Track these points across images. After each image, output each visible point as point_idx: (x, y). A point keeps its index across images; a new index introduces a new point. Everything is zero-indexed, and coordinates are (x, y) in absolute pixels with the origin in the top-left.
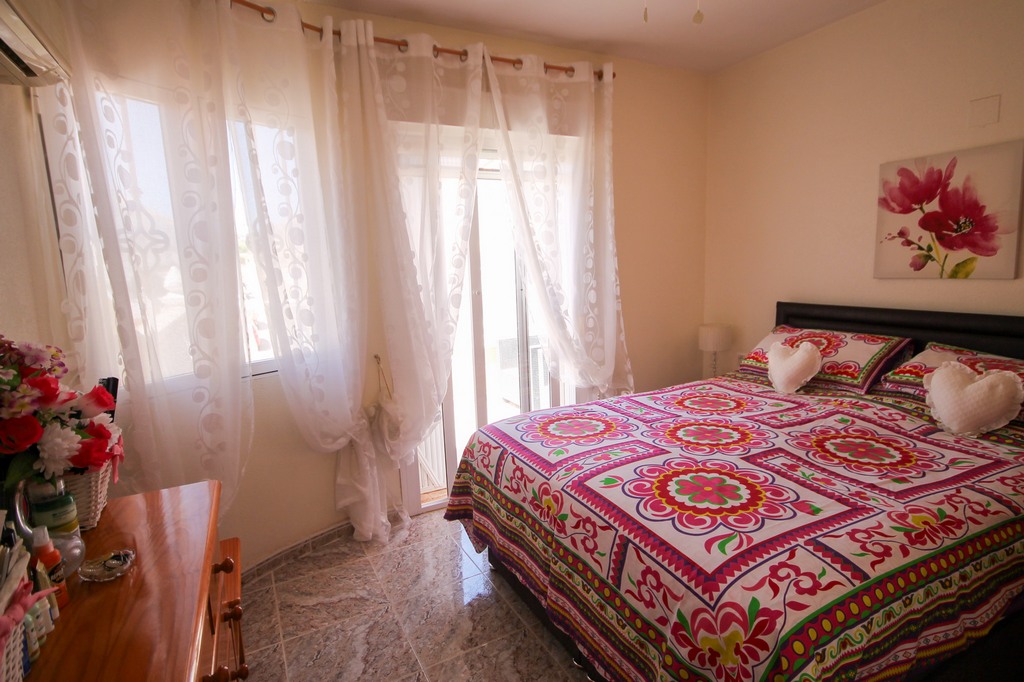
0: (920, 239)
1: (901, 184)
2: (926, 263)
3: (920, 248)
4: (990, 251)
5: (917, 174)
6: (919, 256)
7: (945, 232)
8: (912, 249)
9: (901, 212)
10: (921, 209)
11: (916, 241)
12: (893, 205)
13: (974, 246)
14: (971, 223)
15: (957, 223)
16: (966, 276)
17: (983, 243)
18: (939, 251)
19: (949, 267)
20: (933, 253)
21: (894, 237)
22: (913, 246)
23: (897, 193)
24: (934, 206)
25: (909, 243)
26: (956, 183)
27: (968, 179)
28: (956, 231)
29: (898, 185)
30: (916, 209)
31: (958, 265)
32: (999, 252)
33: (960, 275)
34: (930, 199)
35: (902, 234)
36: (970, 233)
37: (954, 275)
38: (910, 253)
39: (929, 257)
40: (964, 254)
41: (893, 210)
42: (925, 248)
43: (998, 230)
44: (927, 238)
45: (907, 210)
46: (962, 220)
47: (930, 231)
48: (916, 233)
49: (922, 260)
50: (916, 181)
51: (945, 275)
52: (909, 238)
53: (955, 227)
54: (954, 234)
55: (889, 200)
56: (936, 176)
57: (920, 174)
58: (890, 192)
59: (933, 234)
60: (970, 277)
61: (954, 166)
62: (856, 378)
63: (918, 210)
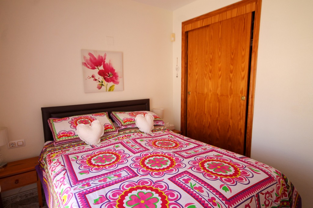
0: (99, 78)
1: (90, 58)
2: (102, 86)
3: (99, 82)
4: (117, 83)
5: (95, 56)
6: (99, 84)
7: (106, 77)
8: (97, 82)
9: (91, 69)
10: (98, 68)
11: (98, 79)
12: (89, 66)
13: (113, 81)
14: (112, 74)
15: (109, 74)
16: (113, 90)
17: (115, 80)
18: (105, 83)
19: (108, 88)
20: (103, 83)
21: (90, 78)
22: (97, 81)
23: (89, 62)
24: (101, 68)
25: (96, 80)
26: (107, 61)
27: (110, 61)
28: (109, 77)
29: (89, 59)
30: (96, 68)
31: (110, 87)
32: (120, 83)
33: (111, 90)
34: (100, 65)
35: (93, 77)
36: (112, 77)
37: (110, 90)
38: (96, 84)
39: (102, 85)
40: (111, 84)
41: (88, 68)
42: (101, 81)
43: (119, 77)
44: (101, 78)
45: (94, 68)
46: (110, 73)
47: (102, 76)
48: (98, 76)
49: (100, 86)
50: (95, 59)
51: (107, 91)
52: (96, 78)
53: (108, 75)
54: (108, 78)
55: (87, 64)
56: (101, 58)
57: (96, 56)
58: (87, 61)
59: (103, 77)
60: (114, 90)
61: (106, 56)
62: (113, 128)
63: (97, 69)
